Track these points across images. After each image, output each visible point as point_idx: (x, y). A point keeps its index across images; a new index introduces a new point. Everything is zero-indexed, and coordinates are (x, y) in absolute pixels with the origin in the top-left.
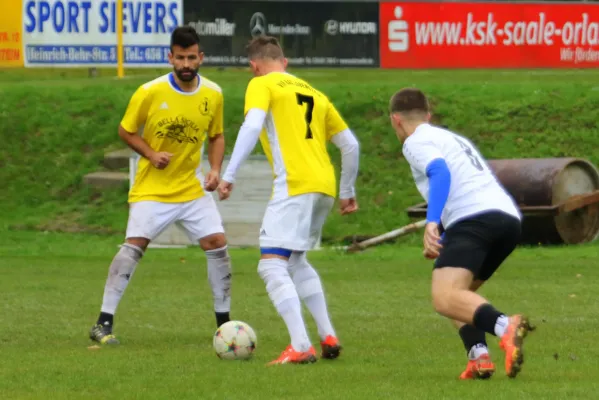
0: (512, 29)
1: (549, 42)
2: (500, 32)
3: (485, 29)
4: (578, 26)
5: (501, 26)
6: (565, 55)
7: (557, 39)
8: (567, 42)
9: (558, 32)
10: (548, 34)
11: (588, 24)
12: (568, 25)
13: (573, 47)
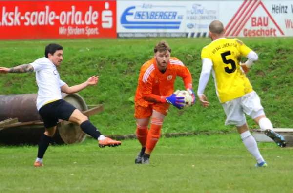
0: (29, 16)
1: (52, 23)
2: (22, 18)
3: (13, 16)
4: (69, 13)
5: (23, 14)
6: (62, 31)
7: (57, 22)
8: (62, 23)
9: (57, 17)
10: (51, 19)
11: (75, 12)
12: (63, 13)
13: (66, 26)
